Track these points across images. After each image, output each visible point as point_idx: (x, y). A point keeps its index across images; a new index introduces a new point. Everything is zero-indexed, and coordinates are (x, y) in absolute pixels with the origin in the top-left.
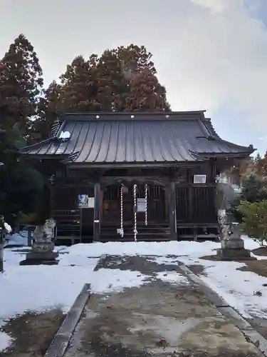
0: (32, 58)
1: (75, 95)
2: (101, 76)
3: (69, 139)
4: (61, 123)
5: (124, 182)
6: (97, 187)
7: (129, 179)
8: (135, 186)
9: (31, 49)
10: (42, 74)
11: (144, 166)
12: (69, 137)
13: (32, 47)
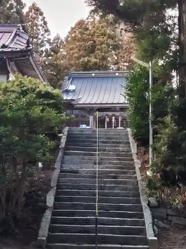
0: (42, 22)
1: (77, 53)
2: (98, 37)
3: (74, 90)
4: (69, 79)
5: (107, 115)
6: (91, 118)
7: (110, 114)
8: (113, 118)
9: (41, 14)
10: (50, 34)
11: (118, 105)
12: (74, 89)
13: (43, 13)
